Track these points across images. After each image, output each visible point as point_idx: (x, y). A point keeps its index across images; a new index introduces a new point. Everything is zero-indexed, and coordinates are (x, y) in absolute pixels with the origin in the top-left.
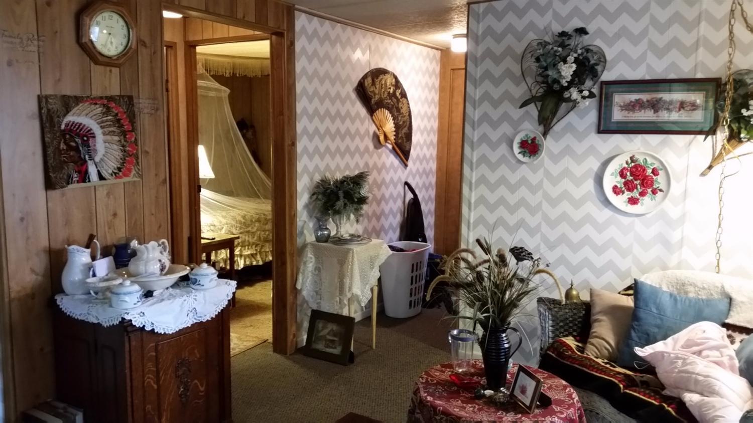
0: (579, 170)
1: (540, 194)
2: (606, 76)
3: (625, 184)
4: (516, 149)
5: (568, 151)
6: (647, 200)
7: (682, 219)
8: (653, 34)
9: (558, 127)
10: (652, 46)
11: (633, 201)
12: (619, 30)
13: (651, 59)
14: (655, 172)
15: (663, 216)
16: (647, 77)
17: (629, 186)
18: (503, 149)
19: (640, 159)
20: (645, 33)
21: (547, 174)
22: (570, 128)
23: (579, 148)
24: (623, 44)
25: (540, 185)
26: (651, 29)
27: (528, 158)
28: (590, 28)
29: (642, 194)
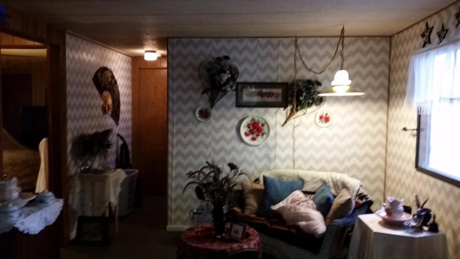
0: (229, 125)
1: (210, 138)
2: (239, 80)
3: (250, 131)
4: (197, 115)
5: (222, 116)
6: (259, 138)
7: (275, 146)
8: (259, 61)
9: (218, 104)
10: (259, 67)
11: (254, 139)
12: (244, 58)
13: (259, 73)
14: (263, 125)
15: (266, 145)
16: (257, 81)
17: (252, 132)
18: (190, 115)
19: (256, 119)
20: (255, 60)
21: (213, 127)
22: (223, 104)
23: (229, 114)
24: (246, 65)
25: (210, 133)
26: (258, 59)
27: (203, 119)
28: (231, 56)
29: (258, 135)
